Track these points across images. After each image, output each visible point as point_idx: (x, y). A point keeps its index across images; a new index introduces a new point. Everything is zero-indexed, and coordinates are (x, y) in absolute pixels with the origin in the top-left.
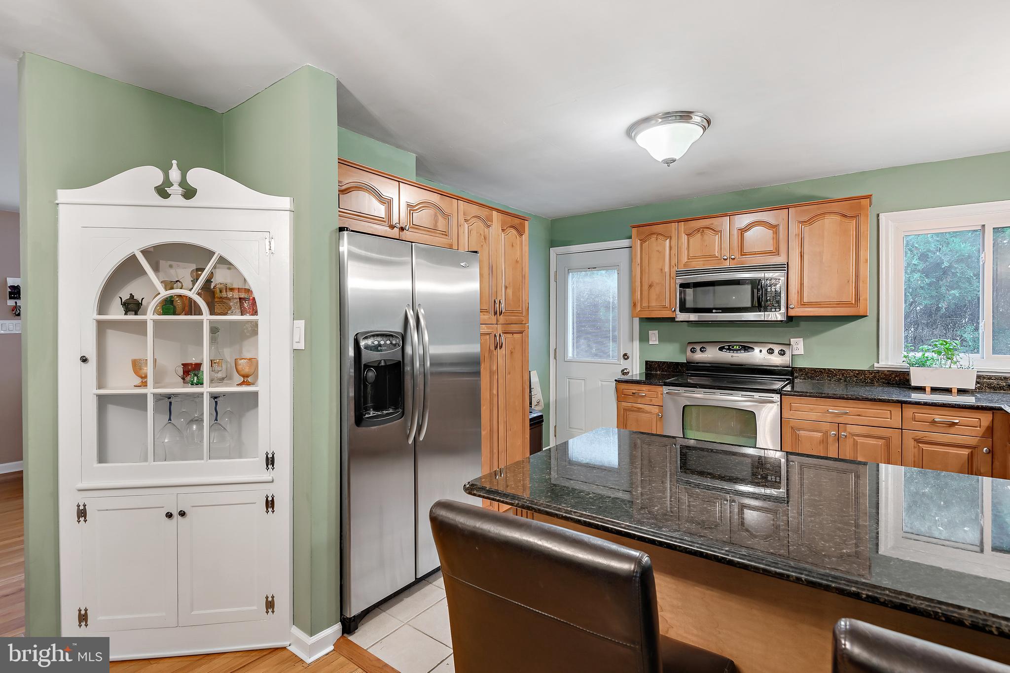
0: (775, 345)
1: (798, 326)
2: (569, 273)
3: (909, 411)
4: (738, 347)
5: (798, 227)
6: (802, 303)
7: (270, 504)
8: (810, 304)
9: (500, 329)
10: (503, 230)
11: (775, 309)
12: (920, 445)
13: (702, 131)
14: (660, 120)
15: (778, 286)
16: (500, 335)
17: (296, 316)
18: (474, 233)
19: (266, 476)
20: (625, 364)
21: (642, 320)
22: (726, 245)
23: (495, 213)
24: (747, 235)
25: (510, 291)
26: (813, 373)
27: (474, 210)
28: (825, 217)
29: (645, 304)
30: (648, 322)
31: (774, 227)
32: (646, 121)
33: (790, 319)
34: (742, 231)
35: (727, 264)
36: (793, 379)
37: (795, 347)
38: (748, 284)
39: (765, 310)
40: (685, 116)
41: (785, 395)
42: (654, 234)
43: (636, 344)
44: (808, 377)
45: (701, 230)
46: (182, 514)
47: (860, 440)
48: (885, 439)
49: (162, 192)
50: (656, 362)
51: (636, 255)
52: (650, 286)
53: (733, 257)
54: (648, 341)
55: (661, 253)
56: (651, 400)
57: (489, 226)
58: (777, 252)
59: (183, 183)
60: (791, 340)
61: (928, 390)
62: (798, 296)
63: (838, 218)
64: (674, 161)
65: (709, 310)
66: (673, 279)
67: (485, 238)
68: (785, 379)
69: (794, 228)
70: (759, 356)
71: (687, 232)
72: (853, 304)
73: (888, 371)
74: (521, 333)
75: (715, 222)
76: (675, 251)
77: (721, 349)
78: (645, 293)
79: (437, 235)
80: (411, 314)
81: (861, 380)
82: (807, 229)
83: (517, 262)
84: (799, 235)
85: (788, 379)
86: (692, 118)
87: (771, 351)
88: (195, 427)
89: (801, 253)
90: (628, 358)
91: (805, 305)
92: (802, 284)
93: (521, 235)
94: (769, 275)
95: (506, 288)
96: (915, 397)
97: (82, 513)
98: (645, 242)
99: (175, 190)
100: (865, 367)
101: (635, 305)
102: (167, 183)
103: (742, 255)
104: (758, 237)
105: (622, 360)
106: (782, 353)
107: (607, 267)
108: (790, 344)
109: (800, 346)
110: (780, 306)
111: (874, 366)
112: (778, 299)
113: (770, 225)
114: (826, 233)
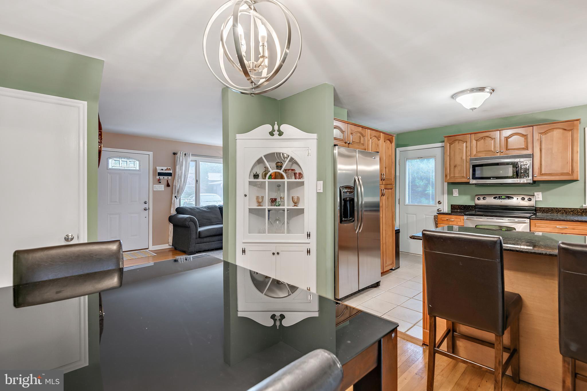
0: (525, 196)
1: (539, 186)
2: (407, 160)
4: (504, 197)
5: (539, 136)
6: (541, 174)
7: (309, 252)
8: (545, 174)
9: (383, 187)
10: (384, 141)
11: (526, 177)
13: (490, 94)
14: (469, 92)
15: (528, 165)
16: (383, 190)
17: (318, 179)
18: (374, 143)
19: (307, 241)
20: (439, 206)
21: (449, 184)
22: (498, 145)
23: (381, 134)
24: (509, 140)
25: (387, 170)
26: (548, 210)
27: (374, 133)
28: (554, 130)
29: (452, 175)
30: (452, 184)
31: (525, 136)
32: (462, 92)
33: (534, 182)
34: (507, 138)
35: (498, 155)
36: (536, 213)
37: (537, 197)
38: (511, 164)
39: (521, 178)
40: (482, 89)
41: (532, 219)
42: (457, 140)
43: (446, 196)
44: (545, 212)
45: (484, 138)
46: (278, 253)
49: (272, 134)
50: (457, 205)
51: (447, 151)
52: (455, 166)
53: (502, 151)
54: (453, 194)
55: (461, 150)
56: (457, 223)
57: (379, 140)
58: (527, 148)
59: (279, 130)
60: (535, 193)
62: (539, 170)
63: (561, 131)
64: (476, 108)
65: (489, 178)
66: (468, 162)
67: (378, 146)
68: (531, 213)
69: (536, 136)
70: (516, 201)
71: (476, 139)
72: (570, 174)
74: (391, 189)
75: (492, 134)
76: (469, 148)
77: (495, 198)
78: (452, 170)
79: (360, 145)
80: (356, 178)
81: (575, 213)
82: (543, 137)
83: (390, 156)
84: (539, 140)
85: (533, 213)
86: (485, 90)
87: (523, 199)
88: (277, 222)
89: (540, 148)
90: (441, 203)
91: (543, 175)
92: (541, 164)
93: (391, 143)
94: (522, 160)
95: (386, 168)
97: (244, 251)
98: (452, 144)
99: (276, 133)
101: (446, 176)
102: (273, 130)
103: (507, 150)
104: (516, 141)
105: (438, 205)
106: (530, 200)
107: (428, 157)
108: (534, 195)
109: (540, 196)
110: (528, 175)
111: (583, 206)
112: (527, 172)
113: (523, 135)
114: (554, 138)
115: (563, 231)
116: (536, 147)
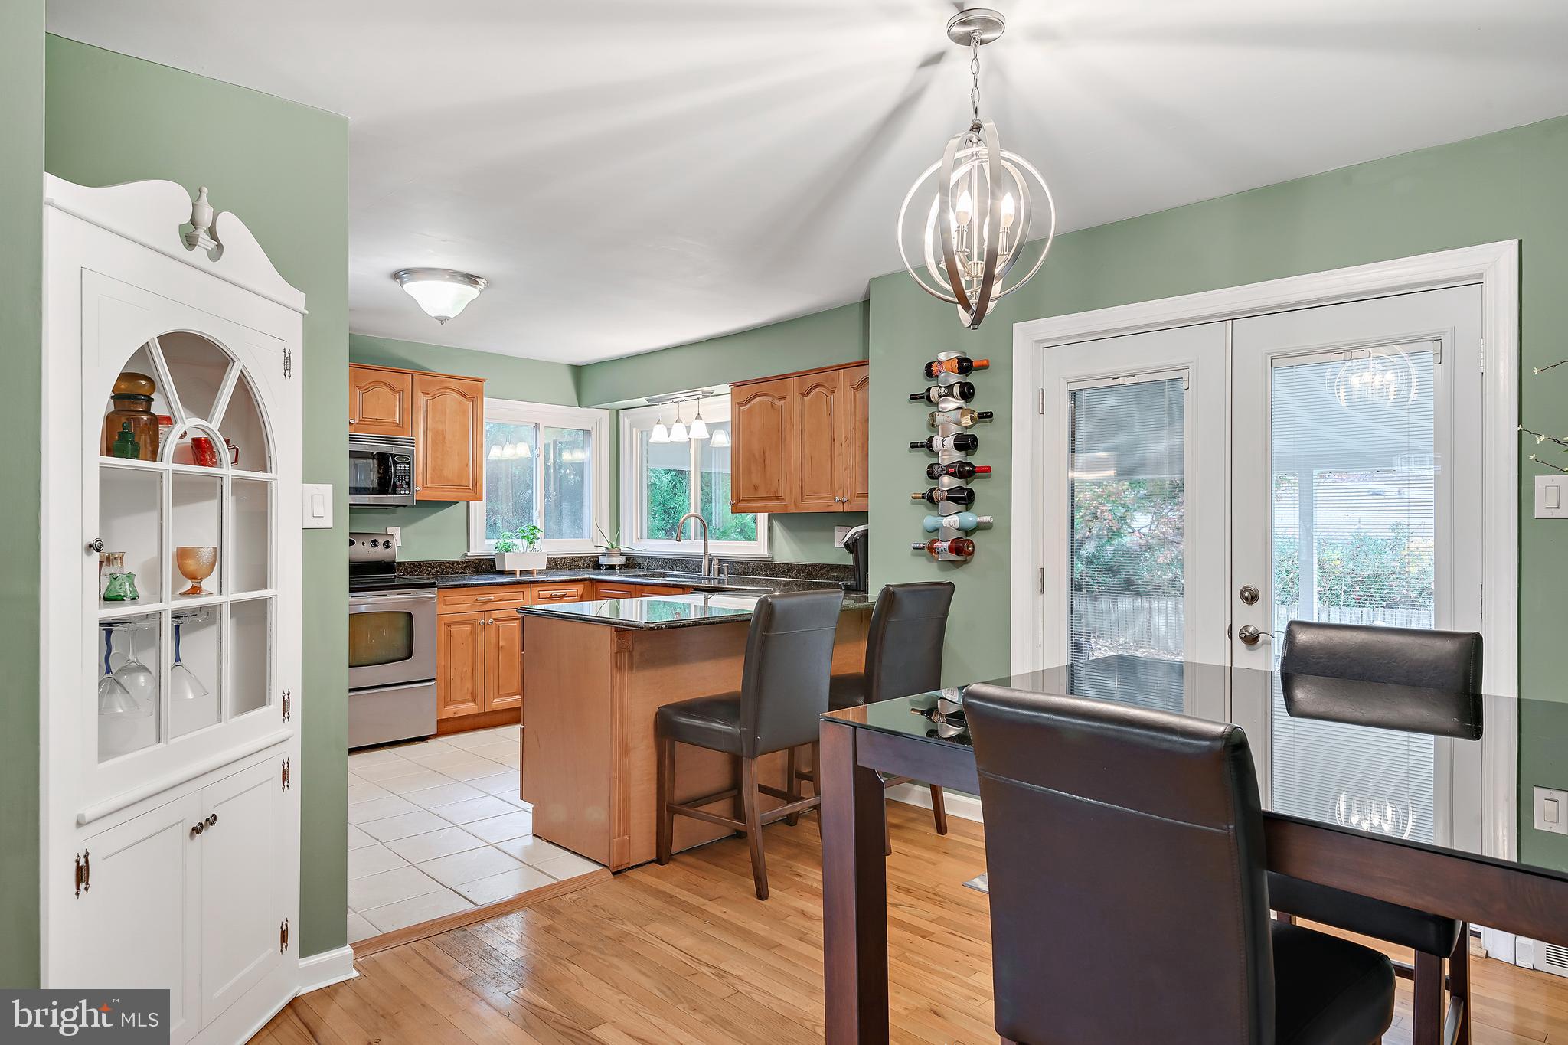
0: (378, 536)
1: (394, 513)
3: (536, 590)
6: (426, 486)
7: (286, 774)
8: (433, 487)
11: (405, 491)
26: (413, 568)
31: (397, 393)
37: (394, 537)
39: (394, 492)
41: (441, 588)
46: (213, 821)
47: (501, 624)
48: (518, 619)
58: (399, 423)
60: (389, 529)
61: (518, 573)
62: (422, 477)
69: (418, 399)
70: (362, 550)
72: (470, 488)
73: (477, 559)
81: (455, 570)
82: (430, 402)
84: (422, 408)
87: (374, 544)
89: (424, 428)
91: (428, 488)
92: (426, 465)
96: (509, 579)
97: (82, 873)
100: (455, 556)
109: (397, 535)
110: (409, 487)
111: (465, 555)
112: (407, 480)
113: (393, 389)
114: (448, 410)
115: (487, 607)
116: (417, 423)
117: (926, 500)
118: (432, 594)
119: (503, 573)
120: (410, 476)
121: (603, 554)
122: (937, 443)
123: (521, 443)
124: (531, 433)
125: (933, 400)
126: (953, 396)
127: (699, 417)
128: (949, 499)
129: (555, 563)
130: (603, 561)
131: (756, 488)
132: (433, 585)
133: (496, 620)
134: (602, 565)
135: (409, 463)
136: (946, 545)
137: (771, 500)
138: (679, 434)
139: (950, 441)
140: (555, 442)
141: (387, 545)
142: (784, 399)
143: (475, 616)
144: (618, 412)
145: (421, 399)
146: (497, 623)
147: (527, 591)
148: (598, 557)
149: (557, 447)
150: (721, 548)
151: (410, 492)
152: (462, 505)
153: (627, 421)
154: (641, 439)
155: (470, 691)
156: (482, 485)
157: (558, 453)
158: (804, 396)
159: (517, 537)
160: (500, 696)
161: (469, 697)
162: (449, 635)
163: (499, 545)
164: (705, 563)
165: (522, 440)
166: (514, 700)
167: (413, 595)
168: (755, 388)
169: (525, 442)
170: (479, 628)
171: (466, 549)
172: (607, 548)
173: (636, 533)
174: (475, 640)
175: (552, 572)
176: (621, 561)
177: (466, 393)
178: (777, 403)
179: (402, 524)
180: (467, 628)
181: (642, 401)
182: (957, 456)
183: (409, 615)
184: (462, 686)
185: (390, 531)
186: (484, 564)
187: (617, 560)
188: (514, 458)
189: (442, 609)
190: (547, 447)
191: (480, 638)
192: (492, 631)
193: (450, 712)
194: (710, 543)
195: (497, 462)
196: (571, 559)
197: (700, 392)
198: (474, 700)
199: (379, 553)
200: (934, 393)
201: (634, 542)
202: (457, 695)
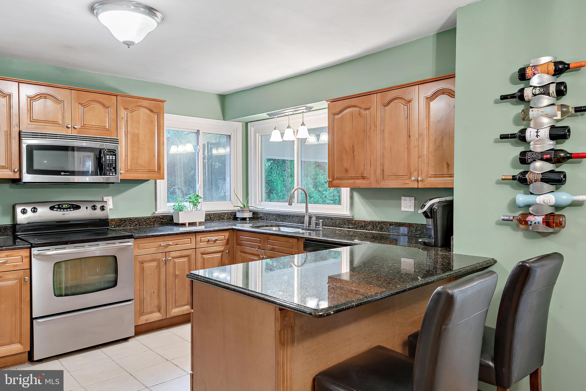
1: (108, 187)
3: (199, 237)
4: (67, 206)
8: (132, 171)
11: (113, 173)
12: (203, 256)
24: (85, 109)
26: (120, 222)
28: (140, 108)
31: (107, 108)
34: (82, 106)
35: (70, 132)
39: (105, 174)
41: (136, 238)
44: (117, 226)
45: (44, 97)
47: (177, 260)
48: (188, 257)
53: (75, 127)
56: (15, 266)
61: (187, 224)
62: (124, 164)
63: (147, 111)
69: (121, 112)
70: (83, 212)
72: (156, 172)
73: (162, 216)
76: (15, 110)
77: (52, 208)
81: (148, 223)
82: (129, 115)
84: (124, 118)
87: (94, 208)
91: (128, 171)
92: (126, 156)
96: (182, 229)
103: (82, 126)
109: (110, 202)
110: (116, 171)
111: (154, 213)
112: (114, 166)
113: (104, 105)
114: (141, 120)
115: (167, 250)
116: (121, 128)
117: (516, 182)
118: (130, 243)
119: (178, 225)
120: (116, 163)
121: (239, 211)
122: (530, 134)
123: (188, 144)
124: (194, 136)
125: (526, 99)
126: (548, 94)
127: (303, 124)
128: (543, 180)
129: (210, 217)
130: (239, 215)
131: (346, 171)
132: (130, 237)
133: (173, 258)
134: (238, 218)
135: (115, 155)
136: (539, 219)
137: (358, 179)
138: (289, 136)
139: (545, 133)
140: (208, 143)
141: (103, 208)
142: (369, 109)
143: (160, 256)
144: (247, 124)
145: (123, 113)
146: (174, 259)
147: (193, 238)
148: (235, 213)
149: (209, 146)
150: (316, 209)
151: (116, 174)
152: (152, 182)
153: (252, 129)
154: (261, 140)
155: (156, 305)
156: (163, 169)
157: (210, 150)
158: (385, 106)
159: (186, 201)
160: (176, 307)
161: (156, 309)
162: (143, 269)
163: (175, 207)
164: (307, 219)
165: (189, 142)
166: (186, 309)
167: (118, 244)
168: (347, 102)
169: (190, 143)
170: (162, 264)
171: (154, 209)
172: (241, 207)
173: (258, 198)
174: (159, 272)
175: (209, 224)
176: (250, 215)
177: (153, 109)
178: (363, 112)
179: (113, 194)
180: (154, 264)
181: (264, 115)
182: (550, 144)
183: (115, 257)
184: (151, 302)
185: (105, 199)
186: (166, 219)
187: (248, 215)
188: (184, 152)
189: (137, 252)
190: (204, 146)
191: (163, 270)
192: (170, 265)
193: (143, 320)
194: (309, 205)
195: (174, 155)
196: (219, 214)
197: (305, 108)
198: (159, 311)
199: (98, 214)
200: (528, 93)
201: (257, 203)
202: (148, 309)
